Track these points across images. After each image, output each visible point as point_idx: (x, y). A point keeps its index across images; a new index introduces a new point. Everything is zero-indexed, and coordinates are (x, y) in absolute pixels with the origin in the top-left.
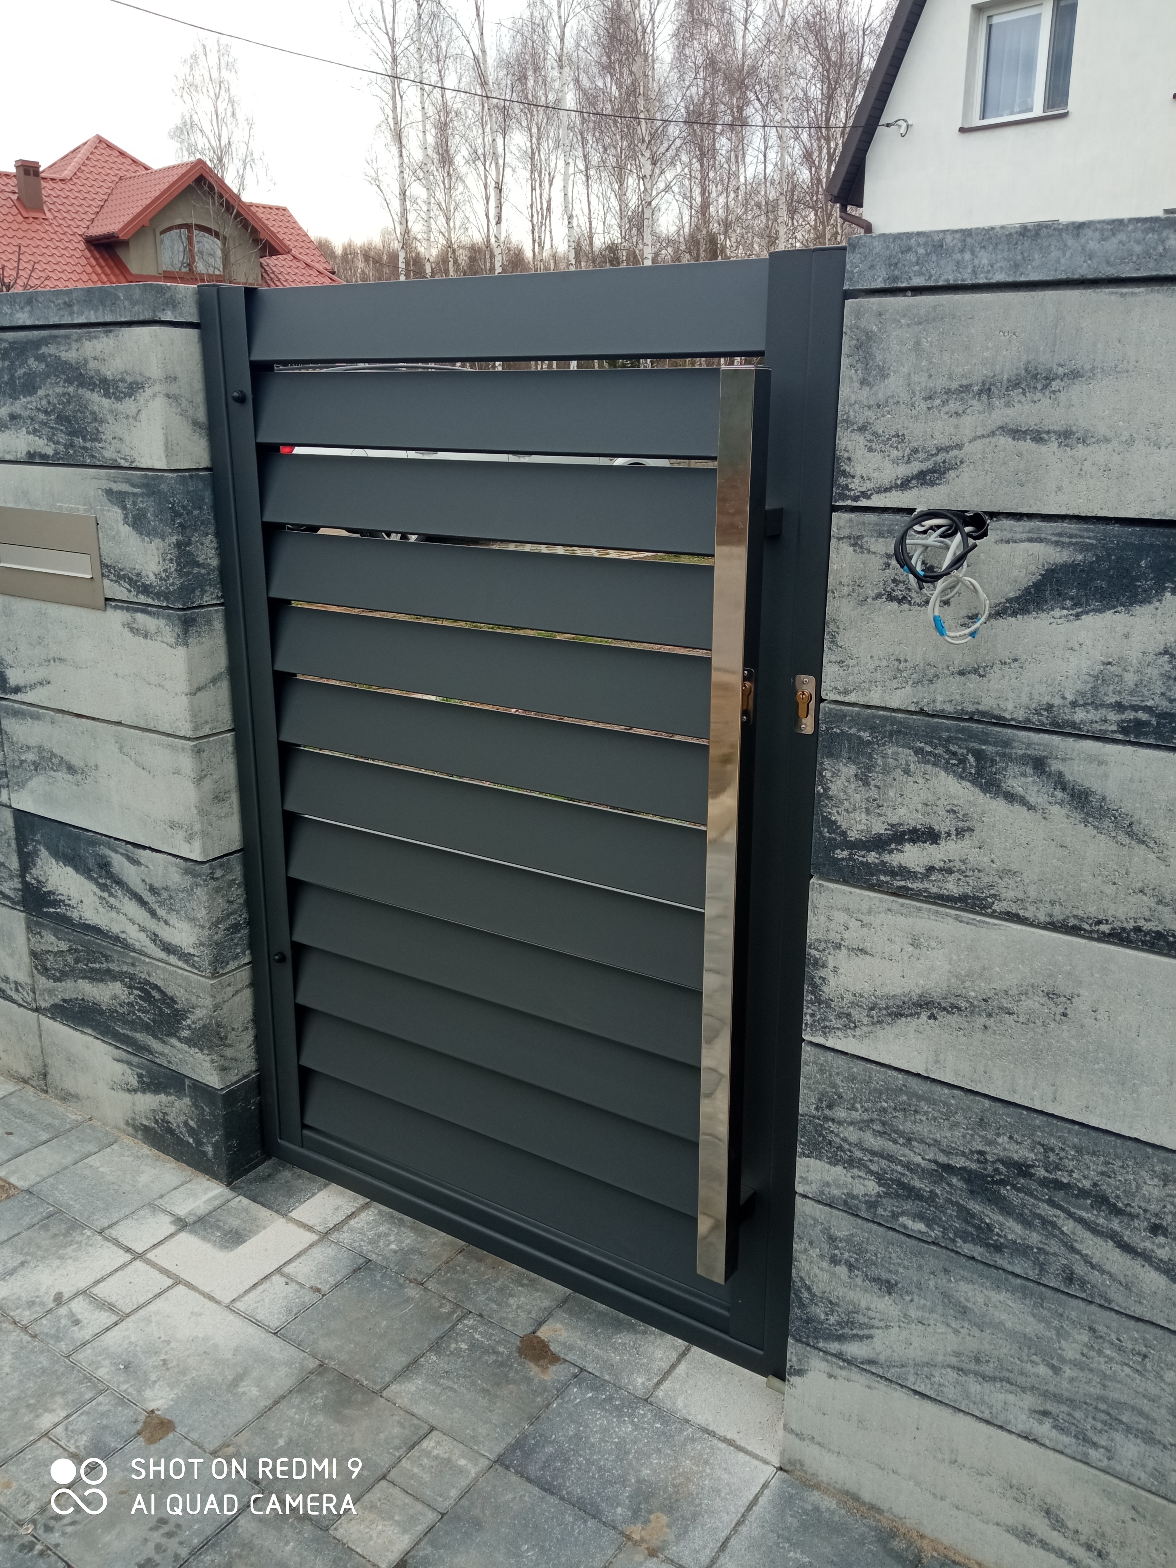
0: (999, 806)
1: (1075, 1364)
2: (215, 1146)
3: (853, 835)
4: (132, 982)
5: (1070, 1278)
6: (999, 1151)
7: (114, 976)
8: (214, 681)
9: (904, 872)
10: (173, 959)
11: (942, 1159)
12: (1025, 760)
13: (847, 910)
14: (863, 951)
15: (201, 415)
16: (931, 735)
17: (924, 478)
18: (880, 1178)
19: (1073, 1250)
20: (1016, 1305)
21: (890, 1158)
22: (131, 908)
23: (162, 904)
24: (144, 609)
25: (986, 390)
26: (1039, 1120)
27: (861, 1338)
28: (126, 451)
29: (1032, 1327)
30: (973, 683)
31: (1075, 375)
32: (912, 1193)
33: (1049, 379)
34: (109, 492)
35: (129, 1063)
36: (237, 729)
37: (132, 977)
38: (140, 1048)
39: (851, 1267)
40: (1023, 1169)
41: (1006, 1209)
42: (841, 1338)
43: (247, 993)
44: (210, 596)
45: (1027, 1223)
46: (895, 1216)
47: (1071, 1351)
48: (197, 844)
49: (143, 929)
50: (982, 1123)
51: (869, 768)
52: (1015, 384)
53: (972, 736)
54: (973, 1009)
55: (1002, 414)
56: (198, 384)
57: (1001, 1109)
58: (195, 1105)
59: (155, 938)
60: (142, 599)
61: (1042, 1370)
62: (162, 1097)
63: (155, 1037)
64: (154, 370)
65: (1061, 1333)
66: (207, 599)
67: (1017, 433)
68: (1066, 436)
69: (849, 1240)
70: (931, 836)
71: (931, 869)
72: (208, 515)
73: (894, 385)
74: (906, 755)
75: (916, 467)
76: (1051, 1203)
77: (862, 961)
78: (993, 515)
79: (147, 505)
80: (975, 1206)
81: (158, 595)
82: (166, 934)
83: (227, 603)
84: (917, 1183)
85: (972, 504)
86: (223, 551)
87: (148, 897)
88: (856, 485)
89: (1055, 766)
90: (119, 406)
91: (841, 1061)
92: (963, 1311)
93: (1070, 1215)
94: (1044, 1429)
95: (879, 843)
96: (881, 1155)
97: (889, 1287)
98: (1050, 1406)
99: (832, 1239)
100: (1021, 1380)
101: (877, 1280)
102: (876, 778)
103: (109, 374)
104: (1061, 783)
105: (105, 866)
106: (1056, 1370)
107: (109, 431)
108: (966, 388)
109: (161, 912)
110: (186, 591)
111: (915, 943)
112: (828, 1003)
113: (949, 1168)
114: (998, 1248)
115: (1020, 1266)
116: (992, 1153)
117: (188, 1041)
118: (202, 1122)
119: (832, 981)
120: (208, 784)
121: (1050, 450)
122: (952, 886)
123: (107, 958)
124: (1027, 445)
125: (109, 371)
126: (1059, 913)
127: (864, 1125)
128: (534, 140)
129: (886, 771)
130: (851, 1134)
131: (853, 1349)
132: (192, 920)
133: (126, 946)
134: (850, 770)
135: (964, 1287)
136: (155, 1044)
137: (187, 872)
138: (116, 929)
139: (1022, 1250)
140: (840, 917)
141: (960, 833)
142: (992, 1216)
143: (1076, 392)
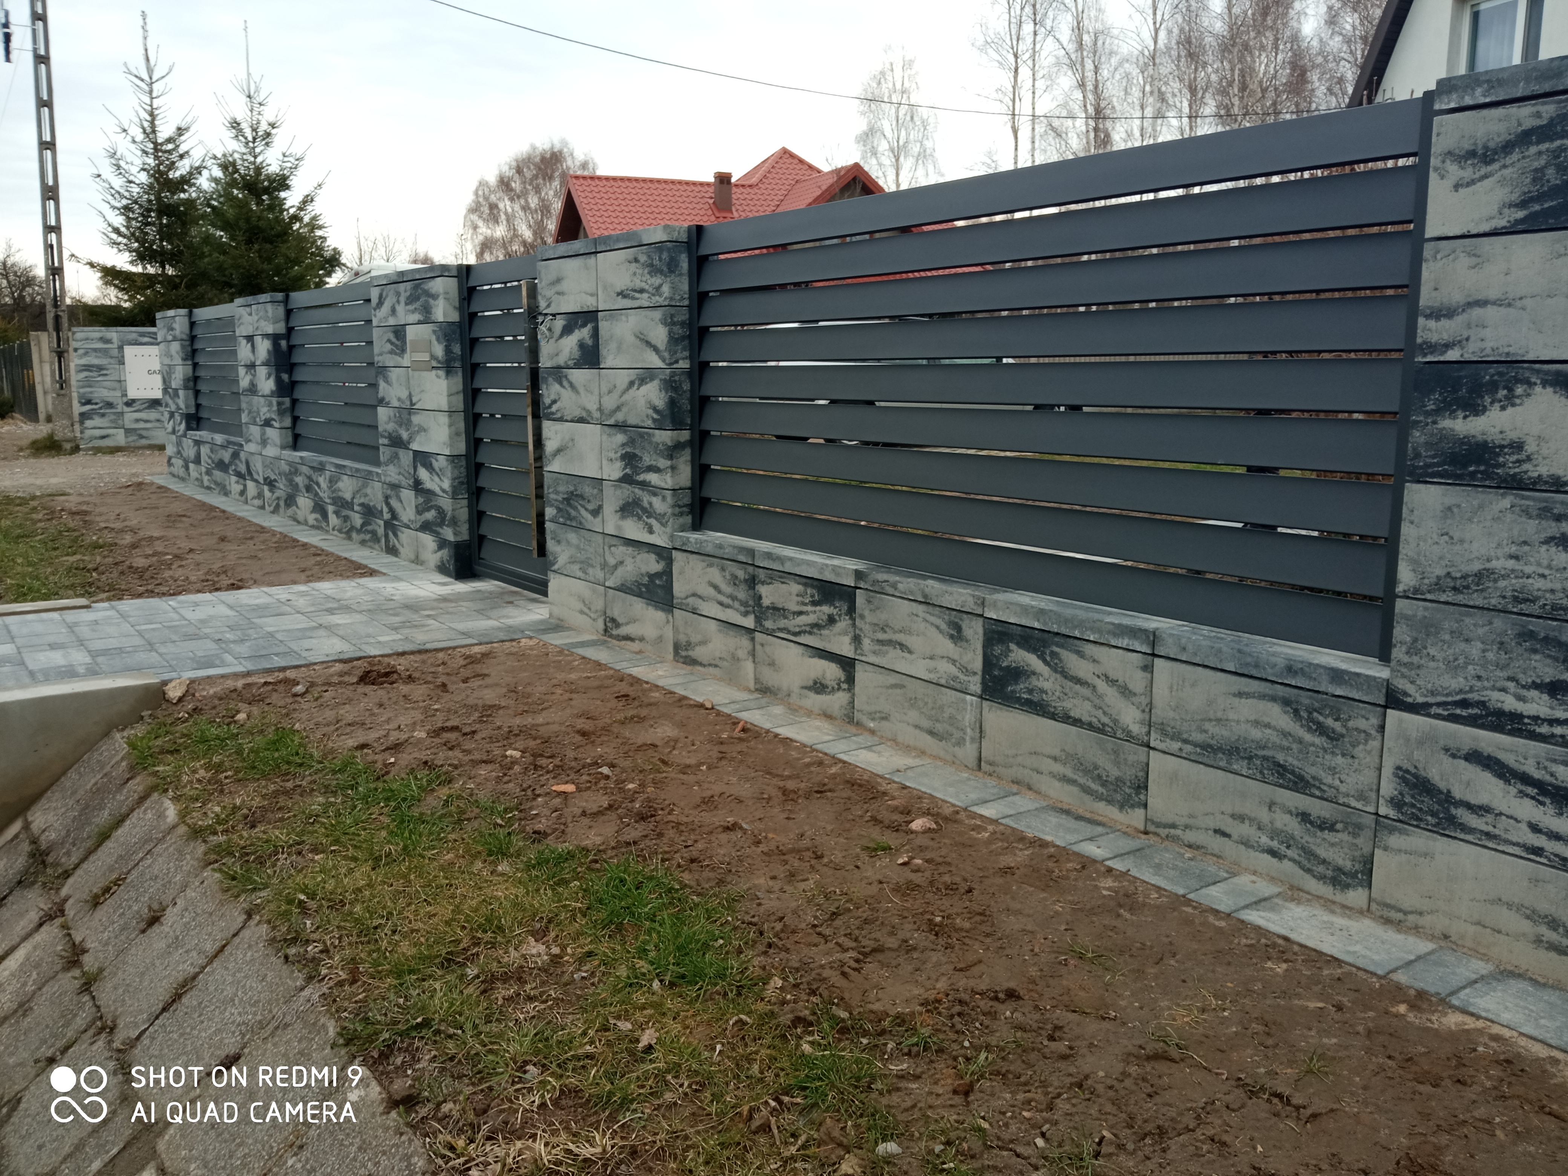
0: (563, 390)
2: (453, 565)
3: (547, 405)
4: (435, 507)
5: (580, 522)
7: (432, 507)
8: (457, 393)
9: (554, 413)
10: (444, 494)
11: (563, 496)
12: (564, 376)
14: (550, 438)
15: (457, 305)
16: (554, 374)
18: (556, 508)
19: (580, 514)
22: (436, 479)
23: (442, 474)
24: (439, 368)
27: (557, 562)
28: (436, 316)
29: (577, 541)
32: (560, 509)
34: (433, 331)
35: (435, 541)
36: (465, 411)
38: (437, 534)
39: (554, 539)
40: (572, 493)
42: (554, 564)
43: (466, 509)
44: (458, 365)
46: (558, 518)
48: (449, 449)
49: (438, 485)
50: (567, 482)
51: (548, 385)
53: (558, 372)
56: (456, 295)
58: (449, 551)
59: (440, 488)
61: (579, 555)
62: (442, 551)
63: (440, 527)
64: (441, 290)
66: (456, 366)
70: (556, 401)
71: (556, 411)
72: (458, 337)
77: (550, 442)
78: (557, 314)
79: (441, 334)
81: (440, 363)
82: (443, 485)
83: (463, 368)
84: (561, 506)
86: (462, 349)
87: (439, 472)
89: (568, 377)
90: (435, 303)
91: (549, 474)
92: (569, 543)
93: (579, 503)
94: (582, 575)
95: (550, 406)
96: (556, 500)
98: (581, 566)
99: (551, 532)
100: (578, 559)
101: (557, 541)
103: (433, 293)
105: (431, 465)
106: (581, 553)
107: (433, 311)
109: (442, 477)
110: (449, 362)
112: (546, 457)
113: (564, 499)
116: (569, 490)
117: (447, 526)
118: (451, 557)
120: (453, 428)
123: (431, 501)
126: (571, 417)
127: (553, 493)
130: (552, 496)
131: (556, 567)
132: (448, 477)
133: (435, 494)
134: (545, 386)
136: (440, 530)
137: (447, 460)
138: (434, 489)
141: (559, 399)
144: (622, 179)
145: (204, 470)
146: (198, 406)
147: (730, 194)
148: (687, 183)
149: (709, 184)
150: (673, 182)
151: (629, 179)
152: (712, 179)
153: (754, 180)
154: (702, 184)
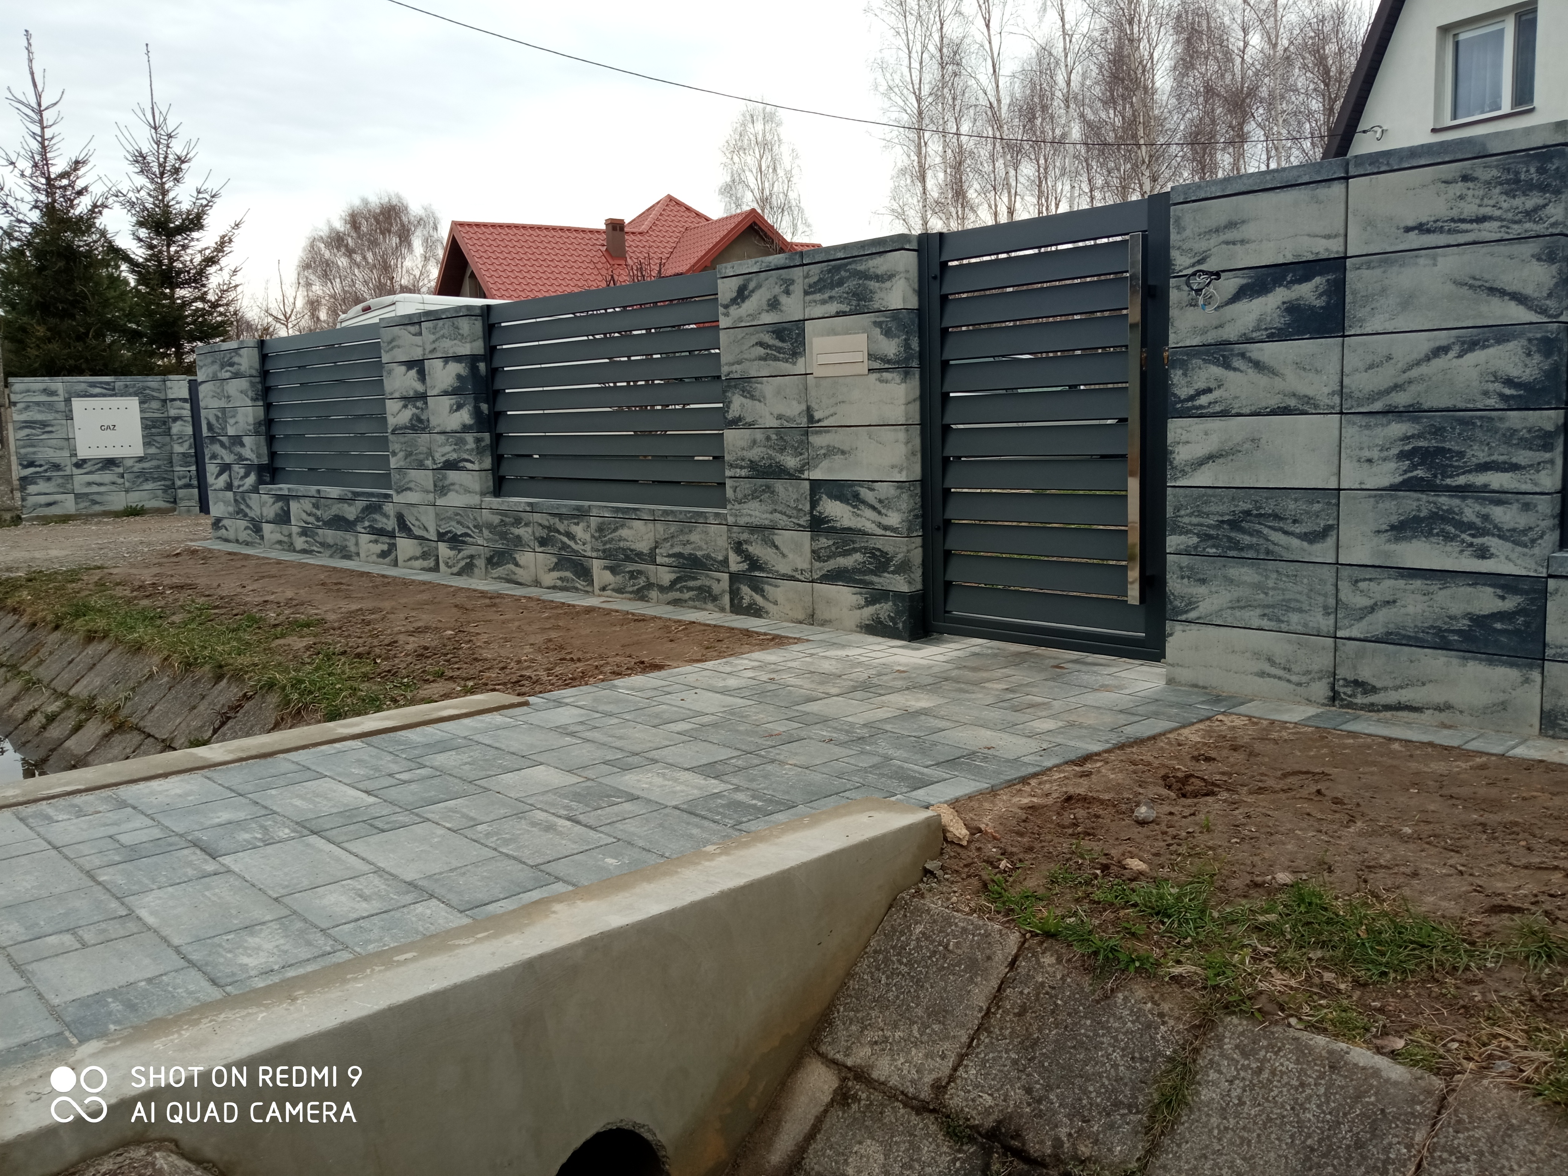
0: (1231, 374)
1: (1274, 589)
2: (904, 622)
3: (1182, 397)
4: (864, 550)
5: (1268, 552)
6: (1240, 509)
7: (855, 550)
8: (914, 400)
9: (1201, 407)
10: (888, 533)
11: (1220, 519)
12: (1238, 355)
13: (1182, 428)
14: (1188, 442)
15: (916, 287)
16: (1207, 353)
17: (1199, 262)
18: (1198, 535)
19: (1268, 540)
20: (1250, 572)
21: (1201, 525)
22: (869, 513)
23: (884, 507)
24: (886, 370)
25: (1217, 230)
26: (1252, 491)
27: (1194, 609)
28: (884, 303)
29: (1256, 578)
30: (1220, 330)
31: (1243, 222)
32: (1209, 537)
33: (1236, 224)
34: (875, 323)
35: (861, 594)
36: (922, 424)
37: (866, 548)
38: (866, 584)
39: (1189, 578)
40: (1248, 513)
41: (1243, 531)
42: (1186, 612)
43: (920, 550)
44: (915, 363)
45: (1251, 535)
46: (1204, 549)
47: (1271, 583)
48: (904, 473)
49: (873, 522)
50: (1233, 499)
51: (1187, 370)
52: (1225, 227)
53: (1221, 350)
54: (1227, 454)
55: (1223, 237)
56: (916, 275)
57: (1239, 491)
58: (894, 604)
59: (879, 525)
60: (887, 366)
61: (1262, 596)
62: (877, 606)
63: (876, 575)
64: (901, 268)
65: (1267, 577)
66: (914, 365)
67: (1227, 243)
68: (1242, 242)
69: (1187, 567)
70: (1209, 390)
71: (1210, 403)
72: (916, 329)
73: (1188, 233)
74: (1200, 362)
75: (1197, 259)
76: (1260, 524)
77: (1188, 446)
78: (1224, 271)
79: (893, 325)
80: (1233, 535)
81: (894, 363)
82: (886, 521)
83: (922, 367)
84: (1212, 532)
85: (1215, 269)
86: (921, 344)
87: (878, 505)
88: (1177, 268)
89: (1248, 354)
90: (883, 285)
91: (1182, 490)
92: (1231, 581)
93: (1266, 526)
94: (1265, 623)
95: (1192, 398)
96: (1198, 525)
97: (1203, 581)
98: (1266, 611)
99: (1181, 568)
100: (1255, 603)
101: (1199, 580)
102: (1190, 373)
103: (879, 273)
104: (1250, 360)
105: (856, 496)
106: (1266, 594)
107: (876, 297)
108: (1211, 231)
109: (884, 511)
110: (907, 359)
111: (1206, 434)
112: (1176, 468)
113: (1223, 522)
114: (1242, 549)
115: (1251, 554)
116: (1238, 509)
117: (893, 573)
118: (897, 613)
119: (1177, 458)
120: (910, 445)
121: (1238, 247)
122: (1218, 408)
123: (854, 542)
124: (1231, 246)
125: (879, 272)
126: (1253, 408)
127: (1191, 515)
128: (1042, 170)
129: (1193, 369)
130: (1186, 520)
131: (1192, 615)
132: (898, 510)
133: (865, 533)
134: (1180, 372)
135: (1232, 571)
136: (875, 579)
137: (898, 488)
138: (859, 526)
139: (1250, 547)
140: (1179, 431)
141: (1219, 387)
142: (1239, 536)
143: (1244, 228)
144: (509, 226)
145: (295, 530)
146: (272, 455)
147: (624, 241)
148: (577, 230)
149: (598, 232)
150: (562, 229)
151: (517, 227)
152: (603, 227)
153: (644, 228)
154: (591, 231)
